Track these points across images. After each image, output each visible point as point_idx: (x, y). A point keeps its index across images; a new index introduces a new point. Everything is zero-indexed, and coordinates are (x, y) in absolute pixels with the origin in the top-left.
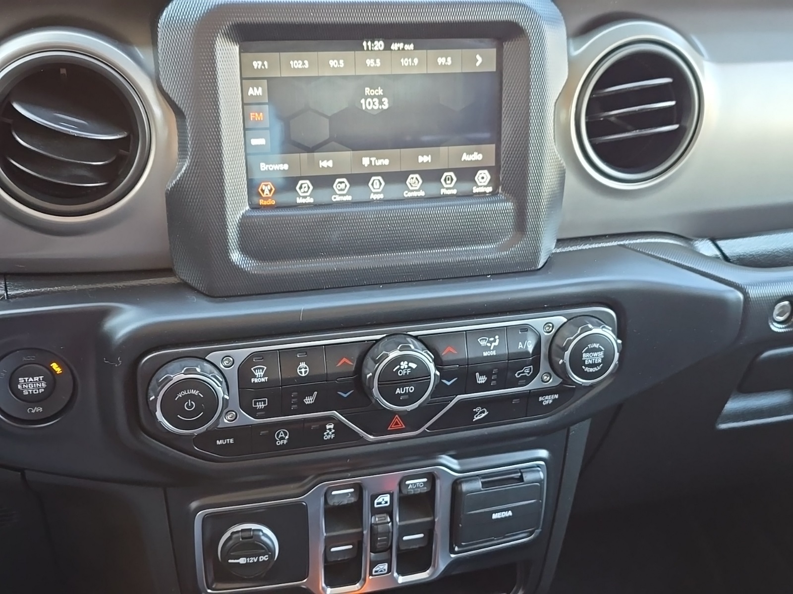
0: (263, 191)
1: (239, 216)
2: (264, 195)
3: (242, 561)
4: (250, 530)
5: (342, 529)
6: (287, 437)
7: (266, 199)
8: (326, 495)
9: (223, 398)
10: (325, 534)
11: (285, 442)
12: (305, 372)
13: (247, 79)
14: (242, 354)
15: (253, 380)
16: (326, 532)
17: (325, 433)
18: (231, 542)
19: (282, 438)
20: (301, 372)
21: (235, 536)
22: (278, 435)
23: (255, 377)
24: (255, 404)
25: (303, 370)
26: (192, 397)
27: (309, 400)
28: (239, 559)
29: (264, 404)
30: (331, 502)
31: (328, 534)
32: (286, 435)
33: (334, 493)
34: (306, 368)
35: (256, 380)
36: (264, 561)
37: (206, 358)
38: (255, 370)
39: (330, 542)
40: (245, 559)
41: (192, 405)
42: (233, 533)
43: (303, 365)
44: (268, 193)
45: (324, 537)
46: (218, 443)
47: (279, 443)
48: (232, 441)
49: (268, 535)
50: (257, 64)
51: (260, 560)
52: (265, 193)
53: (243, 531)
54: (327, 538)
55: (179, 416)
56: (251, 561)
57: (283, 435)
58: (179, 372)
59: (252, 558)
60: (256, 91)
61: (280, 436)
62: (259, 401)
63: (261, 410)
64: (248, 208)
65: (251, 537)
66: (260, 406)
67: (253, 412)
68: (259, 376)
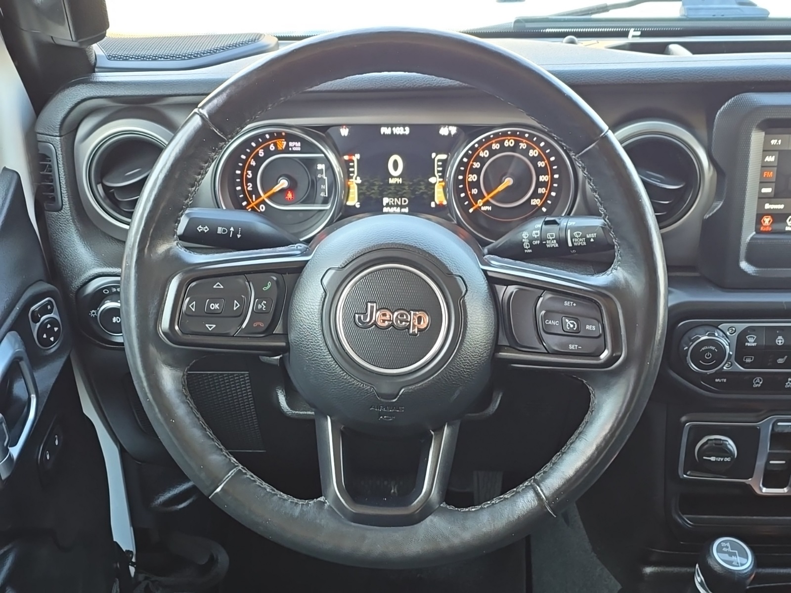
0: (764, 222)
1: (749, 238)
2: (764, 225)
3: (713, 459)
4: (720, 440)
5: (779, 449)
6: (761, 383)
7: (766, 226)
8: (774, 425)
9: (729, 353)
10: (768, 451)
11: (759, 385)
12: (782, 342)
13: (767, 151)
14: (741, 326)
15: (746, 344)
16: (770, 449)
17: (787, 383)
18: (706, 446)
19: (758, 383)
20: (778, 343)
21: (709, 442)
22: (756, 380)
23: (748, 342)
24: (745, 359)
25: (780, 341)
26: (710, 350)
27: (780, 361)
28: (710, 457)
29: (751, 359)
30: (777, 430)
31: (771, 451)
32: (760, 381)
33: (779, 424)
34: (782, 340)
35: (749, 344)
36: (727, 461)
37: (719, 327)
38: (748, 337)
39: (771, 456)
40: (715, 458)
41: (710, 356)
42: (709, 440)
43: (780, 337)
44: (768, 223)
45: (767, 453)
46: (717, 380)
47: (755, 386)
48: (725, 380)
49: (731, 444)
50: (773, 142)
51: (725, 460)
52: (766, 223)
53: (715, 439)
54: (770, 454)
55: (700, 361)
56: (719, 460)
57: (759, 381)
58: (704, 335)
59: (719, 458)
60: (770, 159)
61: (757, 381)
62: (748, 358)
63: (748, 363)
64: (754, 233)
65: (721, 444)
66: (749, 360)
67: (743, 364)
68: (751, 342)
